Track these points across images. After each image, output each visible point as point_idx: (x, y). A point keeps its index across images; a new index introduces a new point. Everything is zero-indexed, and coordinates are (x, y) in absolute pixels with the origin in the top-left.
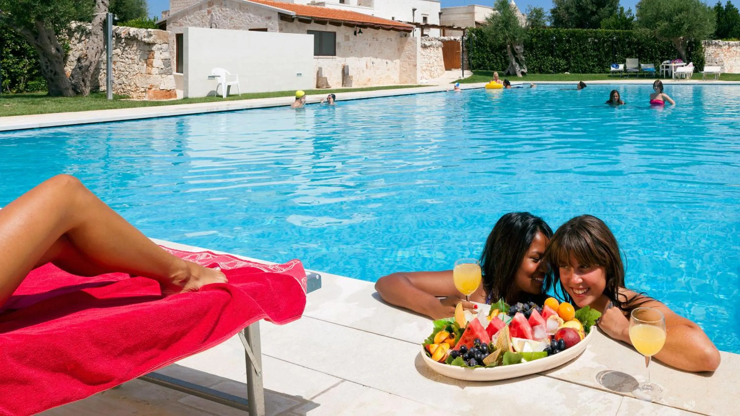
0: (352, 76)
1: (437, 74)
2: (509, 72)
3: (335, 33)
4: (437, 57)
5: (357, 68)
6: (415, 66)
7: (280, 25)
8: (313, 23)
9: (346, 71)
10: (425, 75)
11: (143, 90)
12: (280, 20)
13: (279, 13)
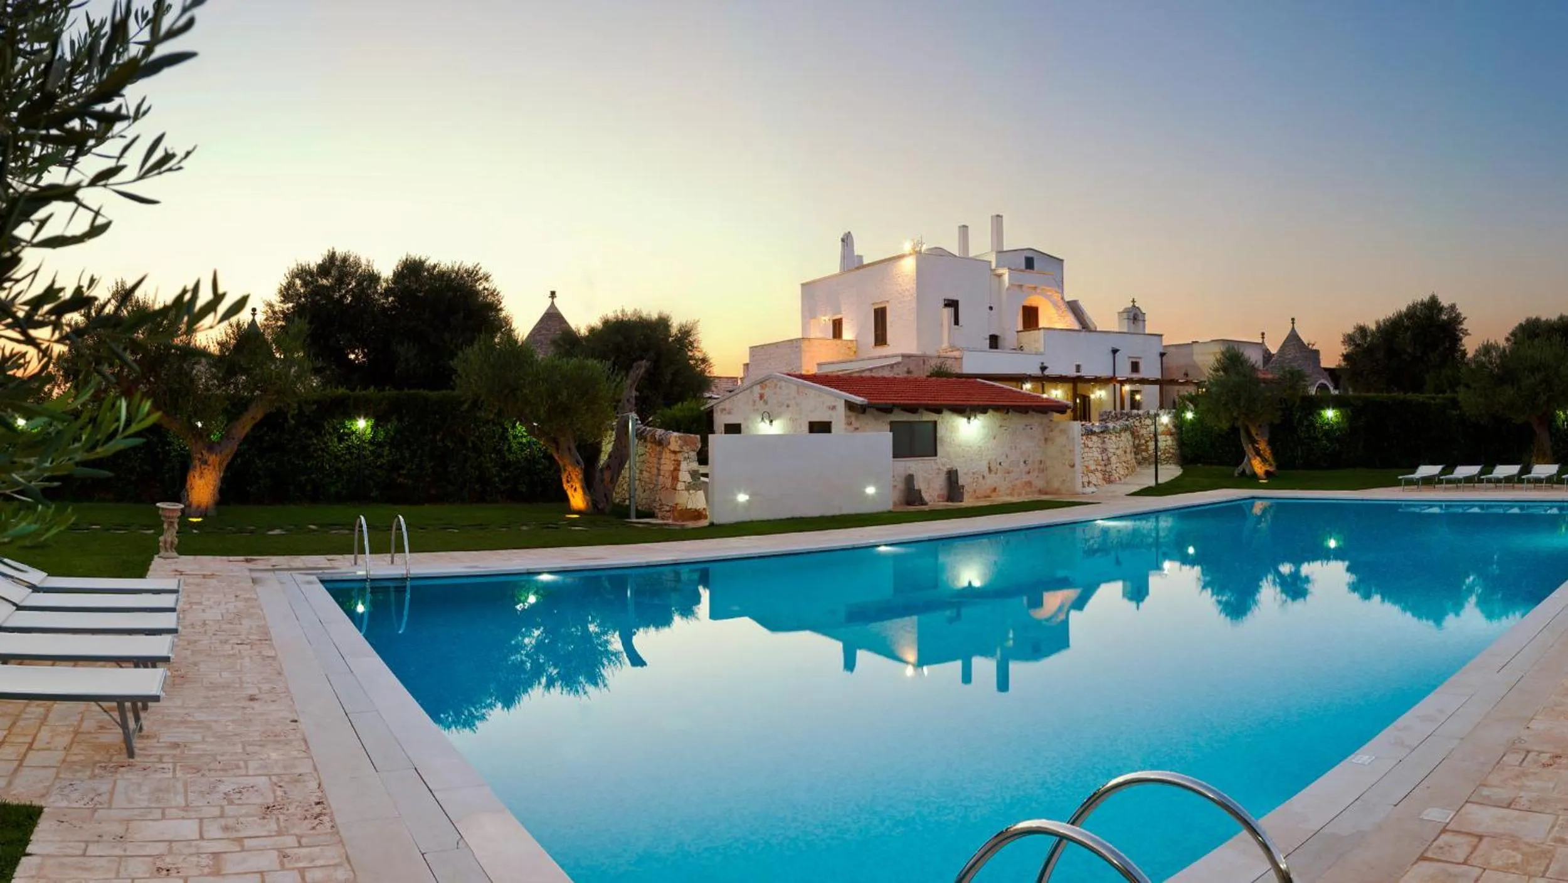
0: (963, 487)
1: (1116, 476)
2: (1244, 471)
3: (935, 423)
4: (1117, 449)
5: (974, 473)
6: (1073, 466)
7: (847, 417)
8: (896, 411)
9: (953, 479)
10: (1093, 479)
11: (668, 508)
12: (847, 411)
13: (846, 401)
